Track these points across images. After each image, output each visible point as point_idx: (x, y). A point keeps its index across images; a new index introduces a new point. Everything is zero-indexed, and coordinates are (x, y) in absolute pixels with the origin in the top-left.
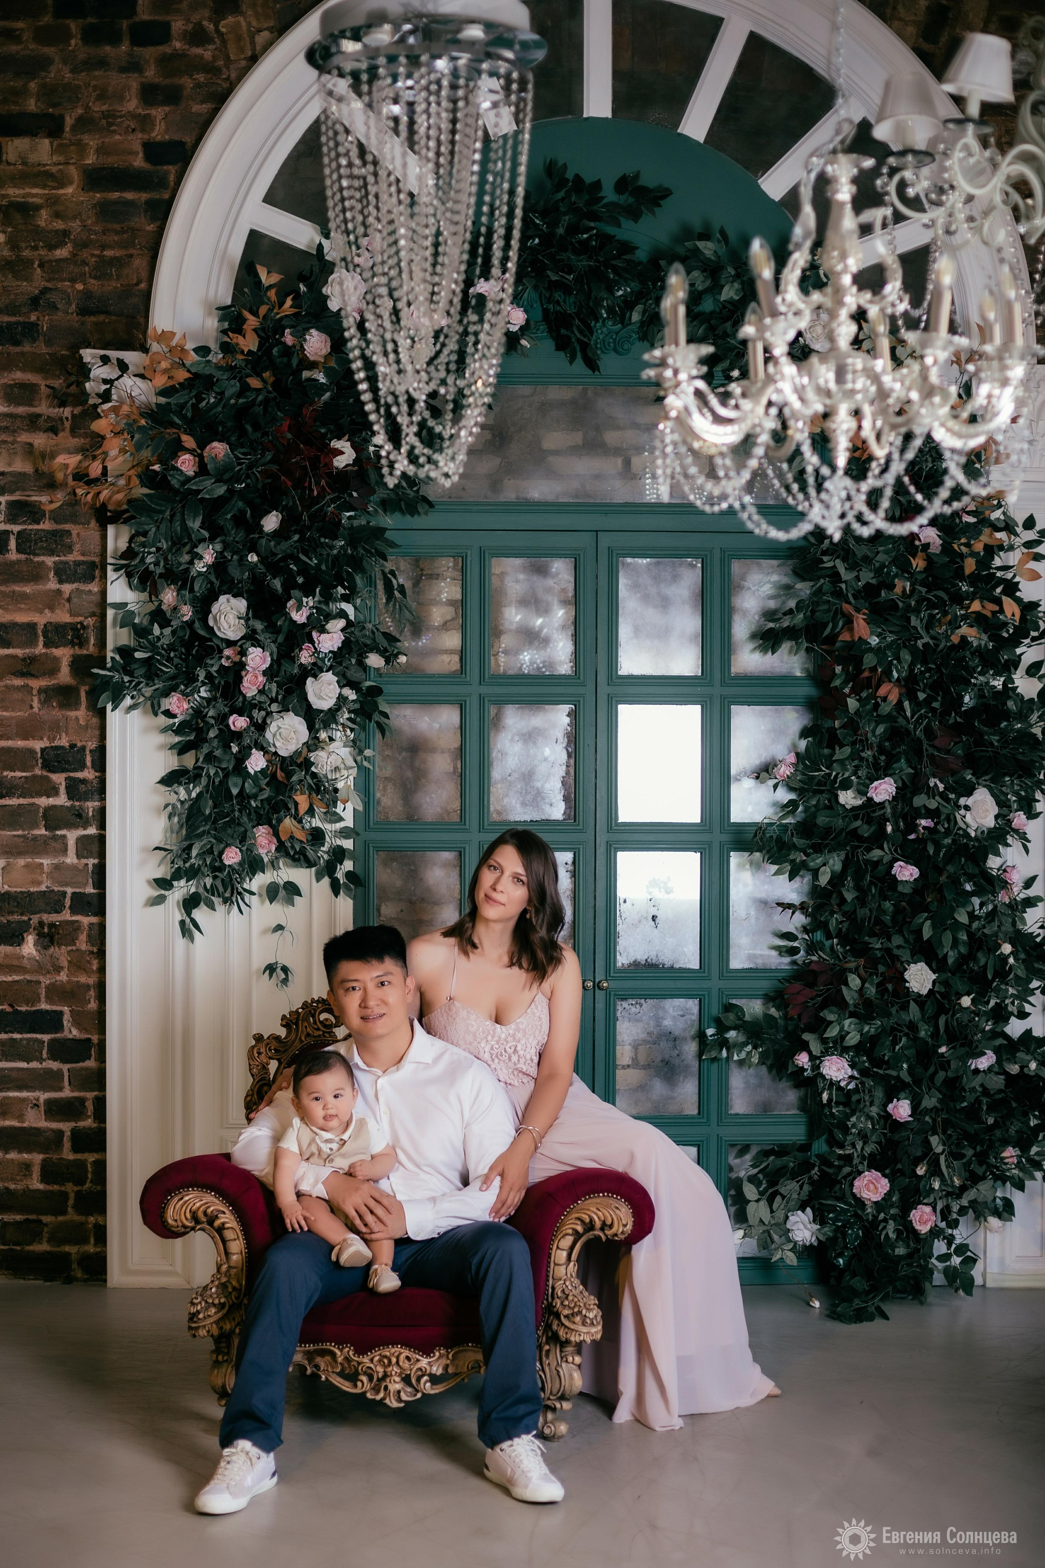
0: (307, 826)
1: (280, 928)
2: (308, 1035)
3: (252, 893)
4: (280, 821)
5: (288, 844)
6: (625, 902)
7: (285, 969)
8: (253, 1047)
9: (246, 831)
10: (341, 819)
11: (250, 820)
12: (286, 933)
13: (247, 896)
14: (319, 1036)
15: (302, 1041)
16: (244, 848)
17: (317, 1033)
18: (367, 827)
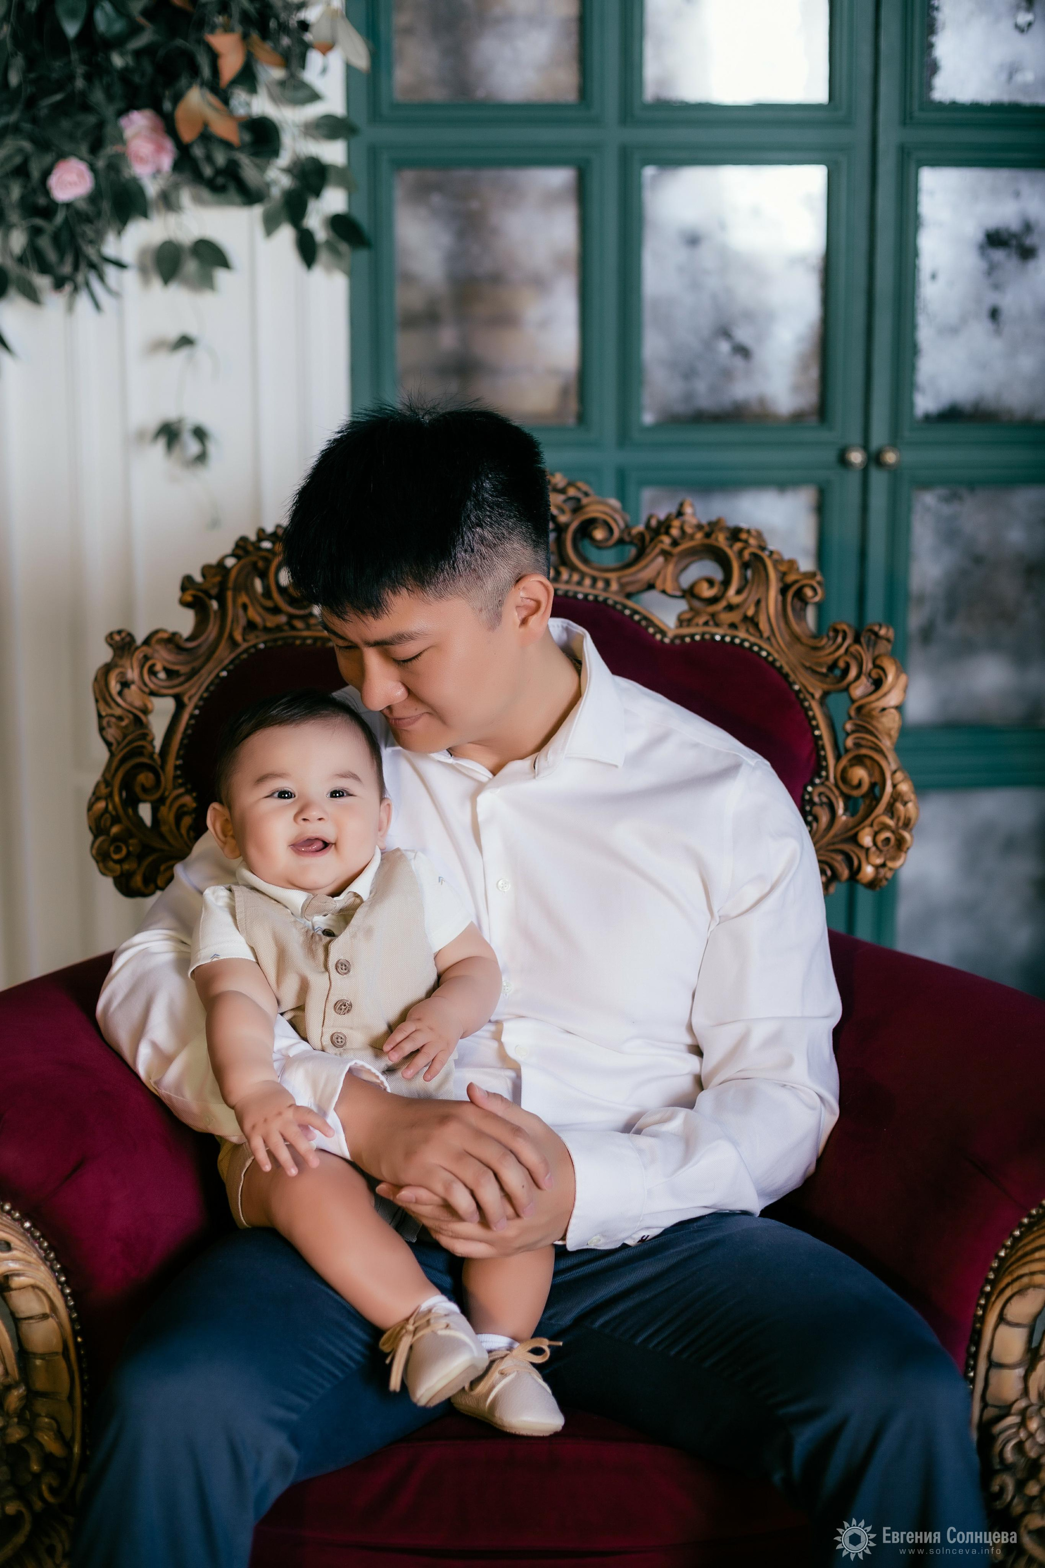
0: (241, 112)
1: (185, 341)
2: (251, 626)
3: (120, 265)
4: (177, 98)
5: (198, 152)
6: (934, 277)
7: (200, 434)
8: (107, 669)
9: (101, 125)
10: (314, 96)
11: (110, 98)
12: (200, 352)
13: (111, 272)
14: (279, 628)
15: (234, 644)
16: (101, 164)
17: (273, 621)
18: (375, 116)
